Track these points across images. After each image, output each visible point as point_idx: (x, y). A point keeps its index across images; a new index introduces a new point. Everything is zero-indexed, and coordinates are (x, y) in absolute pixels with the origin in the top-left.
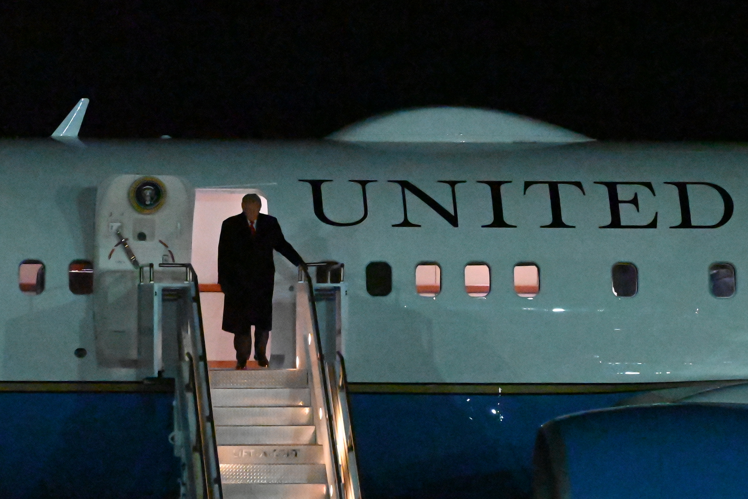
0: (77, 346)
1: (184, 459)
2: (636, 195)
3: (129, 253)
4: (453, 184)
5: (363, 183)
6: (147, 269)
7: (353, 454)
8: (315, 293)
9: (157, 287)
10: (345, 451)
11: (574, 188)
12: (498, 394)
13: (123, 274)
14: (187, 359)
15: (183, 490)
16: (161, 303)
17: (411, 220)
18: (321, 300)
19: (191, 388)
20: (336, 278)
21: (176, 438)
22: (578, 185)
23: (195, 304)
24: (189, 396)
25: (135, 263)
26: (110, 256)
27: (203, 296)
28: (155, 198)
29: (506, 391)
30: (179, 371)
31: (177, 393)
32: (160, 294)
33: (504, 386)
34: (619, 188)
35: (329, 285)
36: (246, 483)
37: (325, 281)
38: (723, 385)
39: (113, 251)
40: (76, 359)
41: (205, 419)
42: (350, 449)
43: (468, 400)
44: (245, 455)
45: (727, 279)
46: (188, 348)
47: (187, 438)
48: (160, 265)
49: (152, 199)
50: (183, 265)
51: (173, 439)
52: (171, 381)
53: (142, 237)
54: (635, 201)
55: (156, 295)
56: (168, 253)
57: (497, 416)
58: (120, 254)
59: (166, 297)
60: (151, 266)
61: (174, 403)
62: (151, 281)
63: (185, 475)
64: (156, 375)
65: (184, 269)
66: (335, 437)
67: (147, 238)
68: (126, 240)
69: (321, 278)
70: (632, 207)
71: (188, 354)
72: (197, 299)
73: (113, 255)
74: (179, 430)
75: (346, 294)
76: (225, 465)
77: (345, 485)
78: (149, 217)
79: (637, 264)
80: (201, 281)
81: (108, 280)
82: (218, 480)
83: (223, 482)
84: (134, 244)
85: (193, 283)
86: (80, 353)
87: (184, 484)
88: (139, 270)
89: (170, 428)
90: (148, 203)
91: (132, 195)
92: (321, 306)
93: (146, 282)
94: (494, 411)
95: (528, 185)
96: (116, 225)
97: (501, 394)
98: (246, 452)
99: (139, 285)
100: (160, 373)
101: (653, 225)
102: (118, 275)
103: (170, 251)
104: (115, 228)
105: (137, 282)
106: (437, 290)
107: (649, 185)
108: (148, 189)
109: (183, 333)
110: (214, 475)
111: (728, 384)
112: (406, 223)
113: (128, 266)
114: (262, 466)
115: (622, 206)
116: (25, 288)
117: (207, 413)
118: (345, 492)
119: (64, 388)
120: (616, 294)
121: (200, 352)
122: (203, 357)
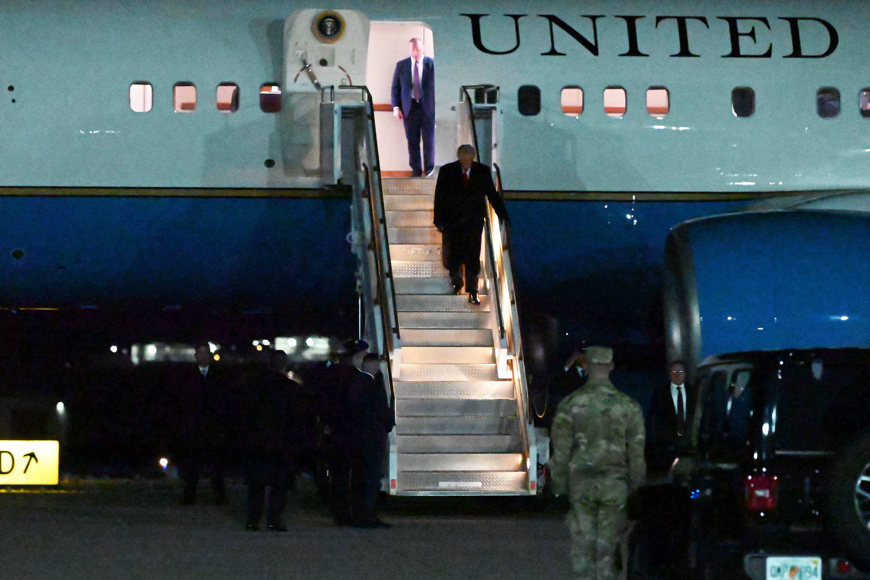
0: (267, 158)
1: (360, 257)
2: (753, 28)
3: (312, 77)
4: (594, 18)
5: (516, 17)
6: (328, 91)
7: (507, 252)
8: (474, 112)
9: (337, 106)
10: (500, 249)
11: (699, 22)
12: (633, 201)
13: (307, 95)
14: (363, 168)
15: (359, 283)
16: (340, 119)
17: (558, 49)
18: (479, 118)
19: (367, 194)
20: (493, 98)
21: (353, 238)
22: (703, 20)
23: (370, 121)
24: (365, 201)
25: (318, 86)
26: (296, 80)
27: (377, 115)
28: (335, 30)
29: (640, 199)
30: (356, 179)
31: (354, 198)
32: (339, 112)
33: (636, 194)
34: (739, 23)
35: (486, 105)
36: (414, 277)
37: (483, 102)
38: (826, 195)
39: (298, 75)
40: (266, 169)
41: (379, 222)
42: (504, 248)
43: (606, 207)
44: (413, 254)
45: (832, 103)
46: (363, 159)
47: (363, 237)
48: (341, 87)
49: (332, 31)
50: (359, 87)
51: (350, 238)
52: (349, 188)
53: (323, 63)
54: (752, 34)
55: (336, 113)
56: (346, 77)
57: (632, 220)
58: (304, 78)
59: (344, 115)
60: (332, 87)
61: (352, 207)
62: (332, 101)
63: (361, 270)
64: (336, 182)
65: (360, 91)
66: (492, 239)
67: (328, 64)
68: (310, 65)
69: (479, 98)
70: (749, 39)
71: (364, 165)
72: (372, 117)
73: (298, 79)
74: (356, 229)
75: (501, 113)
76: (396, 261)
77: (500, 279)
78: (330, 45)
79: (754, 89)
80: (375, 102)
81: (294, 100)
82: (390, 275)
83: (395, 276)
84: (316, 69)
85: (368, 103)
86: (270, 163)
87: (360, 278)
88: (320, 91)
89: (348, 229)
90: (329, 33)
91: (315, 26)
92: (480, 124)
93: (328, 101)
94: (629, 217)
95: (659, 19)
96: (300, 52)
97: (634, 201)
98: (414, 250)
99: (321, 105)
100: (339, 181)
101: (768, 54)
102: (303, 95)
103: (348, 76)
104: (299, 56)
105: (319, 102)
106: (581, 110)
107: (764, 20)
108: (329, 21)
109: (360, 148)
110: (387, 270)
111: (830, 194)
112: (553, 52)
113: (311, 88)
114: (428, 262)
115: (741, 38)
116: (222, 107)
117: (380, 216)
118: (500, 286)
119: (254, 194)
120: (735, 115)
121: (375, 164)
122: (377, 168)
